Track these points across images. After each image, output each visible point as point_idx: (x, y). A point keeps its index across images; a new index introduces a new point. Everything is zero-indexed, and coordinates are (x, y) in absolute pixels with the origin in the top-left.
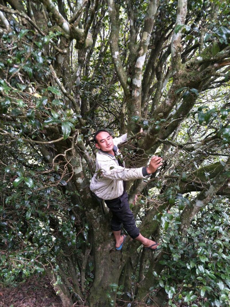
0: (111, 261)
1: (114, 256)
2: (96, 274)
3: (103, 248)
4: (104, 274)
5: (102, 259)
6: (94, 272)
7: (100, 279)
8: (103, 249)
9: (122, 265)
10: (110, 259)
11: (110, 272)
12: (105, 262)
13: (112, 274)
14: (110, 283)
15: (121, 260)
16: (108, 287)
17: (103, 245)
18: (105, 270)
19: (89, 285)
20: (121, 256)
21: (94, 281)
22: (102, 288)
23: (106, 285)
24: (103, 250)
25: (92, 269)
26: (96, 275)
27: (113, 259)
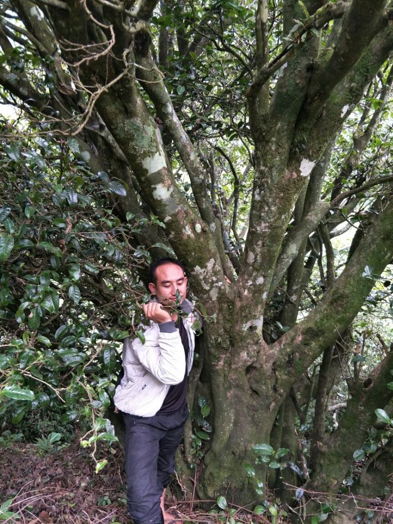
0: (250, 392)
1: (257, 382)
2: (218, 423)
3: (229, 363)
4: (236, 423)
5: (230, 388)
6: (211, 419)
7: (227, 434)
8: (230, 365)
9: (276, 403)
10: (247, 387)
11: (249, 418)
12: (236, 396)
13: (255, 423)
14: (250, 442)
15: (275, 389)
16: (246, 451)
17: (228, 355)
18: (237, 414)
19: (202, 448)
20: (274, 381)
21: (212, 439)
22: (233, 453)
23: (242, 448)
24: (230, 368)
25: (205, 412)
26: (217, 425)
27: (254, 386)
